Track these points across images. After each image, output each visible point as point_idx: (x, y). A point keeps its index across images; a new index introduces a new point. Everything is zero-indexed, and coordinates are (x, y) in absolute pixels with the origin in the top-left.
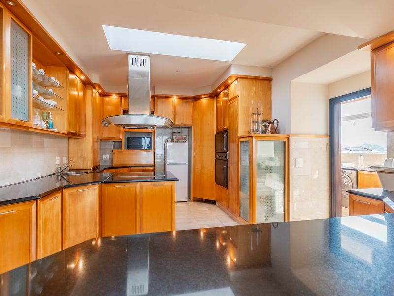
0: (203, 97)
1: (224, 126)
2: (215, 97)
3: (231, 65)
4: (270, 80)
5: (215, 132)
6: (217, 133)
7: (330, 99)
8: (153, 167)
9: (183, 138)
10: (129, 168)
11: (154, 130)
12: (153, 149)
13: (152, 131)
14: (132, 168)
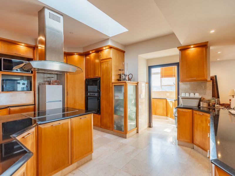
0: (75, 54)
1: (94, 75)
2: (84, 56)
3: (109, 39)
4: (124, 52)
5: (84, 79)
6: (86, 79)
7: (149, 66)
8: (34, 106)
9: (58, 82)
10: (8, 108)
11: (34, 75)
12: (32, 90)
13: (32, 75)
14: (12, 109)
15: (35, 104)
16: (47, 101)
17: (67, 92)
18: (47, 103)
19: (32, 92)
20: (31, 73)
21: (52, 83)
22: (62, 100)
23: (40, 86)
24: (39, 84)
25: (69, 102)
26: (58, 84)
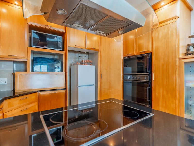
1: (139, 50)
4: (190, 10)
6: (124, 57)
8: (65, 90)
9: (90, 62)
10: (38, 93)
11: (66, 52)
12: (64, 71)
13: (63, 52)
14: (42, 93)
15: (66, 89)
16: (79, 85)
17: (101, 75)
18: (79, 88)
19: (64, 73)
20: (62, 50)
21: (84, 64)
22: (95, 84)
23: (71, 67)
24: (71, 65)
25: (103, 87)
26: (90, 65)
